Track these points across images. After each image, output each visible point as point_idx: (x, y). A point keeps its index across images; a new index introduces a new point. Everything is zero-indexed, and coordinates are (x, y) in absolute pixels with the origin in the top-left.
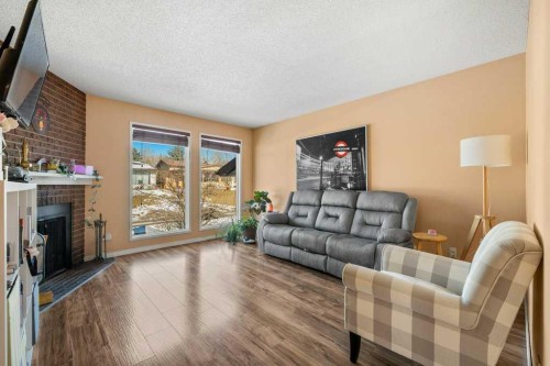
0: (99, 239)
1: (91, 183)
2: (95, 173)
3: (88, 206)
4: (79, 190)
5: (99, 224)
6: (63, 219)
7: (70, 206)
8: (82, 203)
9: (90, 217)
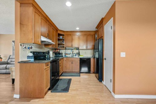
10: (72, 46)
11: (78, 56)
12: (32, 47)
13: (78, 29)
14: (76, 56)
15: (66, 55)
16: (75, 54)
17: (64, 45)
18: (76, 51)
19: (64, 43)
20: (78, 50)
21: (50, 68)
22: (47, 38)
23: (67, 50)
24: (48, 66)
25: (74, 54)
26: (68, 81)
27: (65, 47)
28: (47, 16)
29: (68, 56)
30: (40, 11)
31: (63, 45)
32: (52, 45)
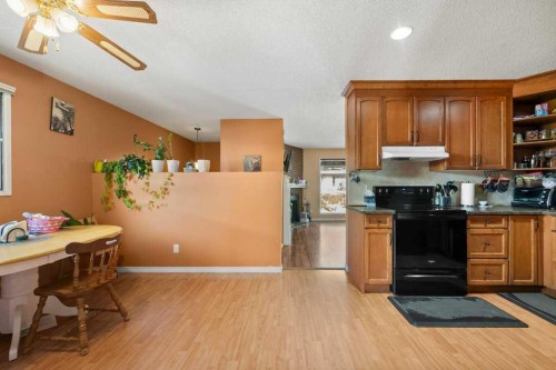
1: (305, 187)
2: (306, 183)
3: (304, 197)
4: (301, 189)
5: (308, 205)
6: (296, 201)
7: (298, 196)
8: (302, 196)
9: (305, 202)
12: (358, 178)
21: (391, 231)
22: (412, 145)
24: (382, 225)
32: (446, 164)
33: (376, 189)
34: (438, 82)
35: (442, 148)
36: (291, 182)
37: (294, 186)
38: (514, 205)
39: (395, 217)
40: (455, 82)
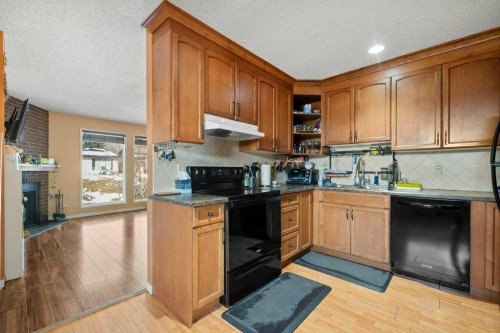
0: (58, 206)
1: (52, 170)
2: (56, 163)
3: (50, 185)
4: (44, 174)
5: (58, 196)
6: (34, 192)
7: (38, 185)
8: (47, 183)
9: (52, 192)
10: (353, 139)
11: (386, 183)
12: (173, 153)
13: (377, 51)
14: (376, 182)
15: (333, 180)
16: (372, 177)
17: (319, 136)
18: (377, 163)
19: (320, 131)
20: (391, 157)
21: (222, 225)
22: (233, 119)
23: (333, 159)
24: (214, 219)
25: (367, 176)
26: (309, 292)
27: (322, 144)
28: (230, 41)
29: (337, 181)
30: (203, 32)
31: (316, 140)
32: (258, 144)
33: (191, 170)
34: (254, 56)
35: (255, 128)
36: (23, 160)
37: (29, 167)
38: (288, 183)
39: (227, 205)
40: (266, 63)
